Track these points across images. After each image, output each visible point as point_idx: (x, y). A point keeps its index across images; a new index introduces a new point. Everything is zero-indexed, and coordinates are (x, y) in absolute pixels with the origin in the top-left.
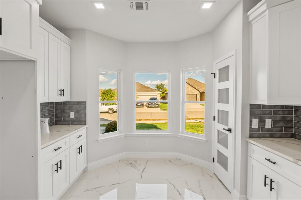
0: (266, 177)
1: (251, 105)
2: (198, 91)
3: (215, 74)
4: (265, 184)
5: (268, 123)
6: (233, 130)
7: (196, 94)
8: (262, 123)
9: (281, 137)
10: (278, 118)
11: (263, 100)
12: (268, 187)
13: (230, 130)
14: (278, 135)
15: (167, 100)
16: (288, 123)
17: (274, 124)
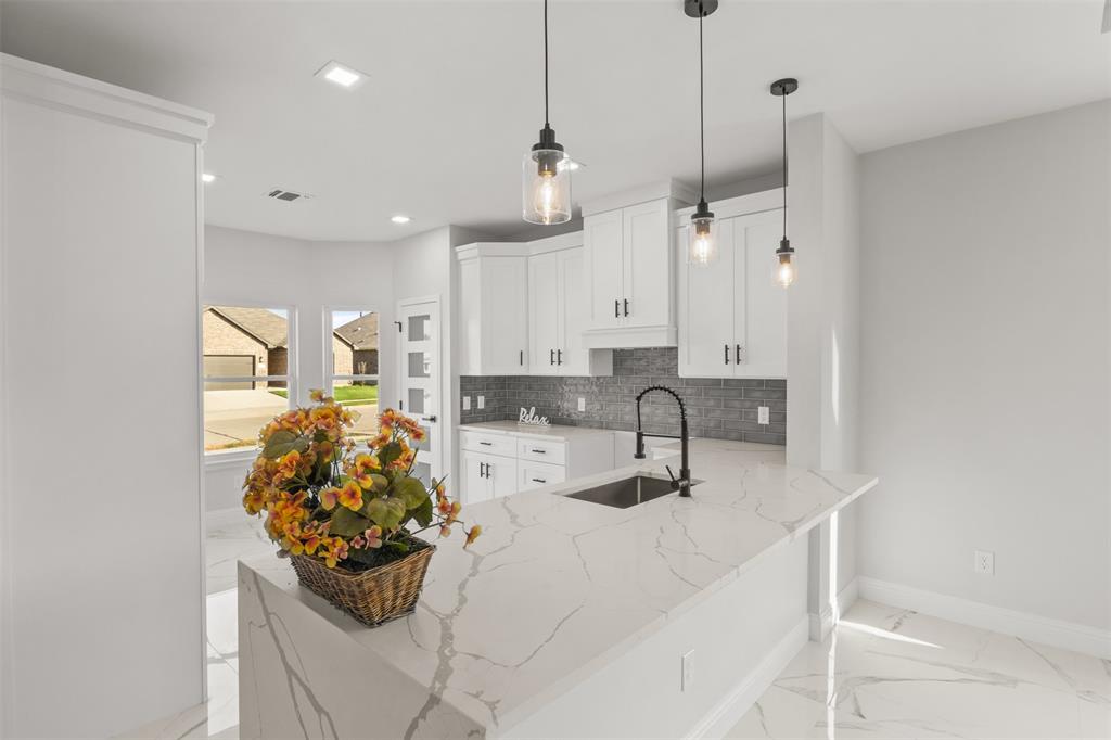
0: (482, 465)
1: (462, 377)
2: (258, 344)
3: (400, 324)
4: (482, 474)
5: (481, 401)
6: (439, 420)
7: (254, 357)
8: (474, 402)
9: (494, 420)
10: (491, 394)
11: (475, 370)
12: (484, 476)
13: (433, 419)
14: (490, 418)
15: (286, 374)
16: (501, 400)
17: (487, 403)
